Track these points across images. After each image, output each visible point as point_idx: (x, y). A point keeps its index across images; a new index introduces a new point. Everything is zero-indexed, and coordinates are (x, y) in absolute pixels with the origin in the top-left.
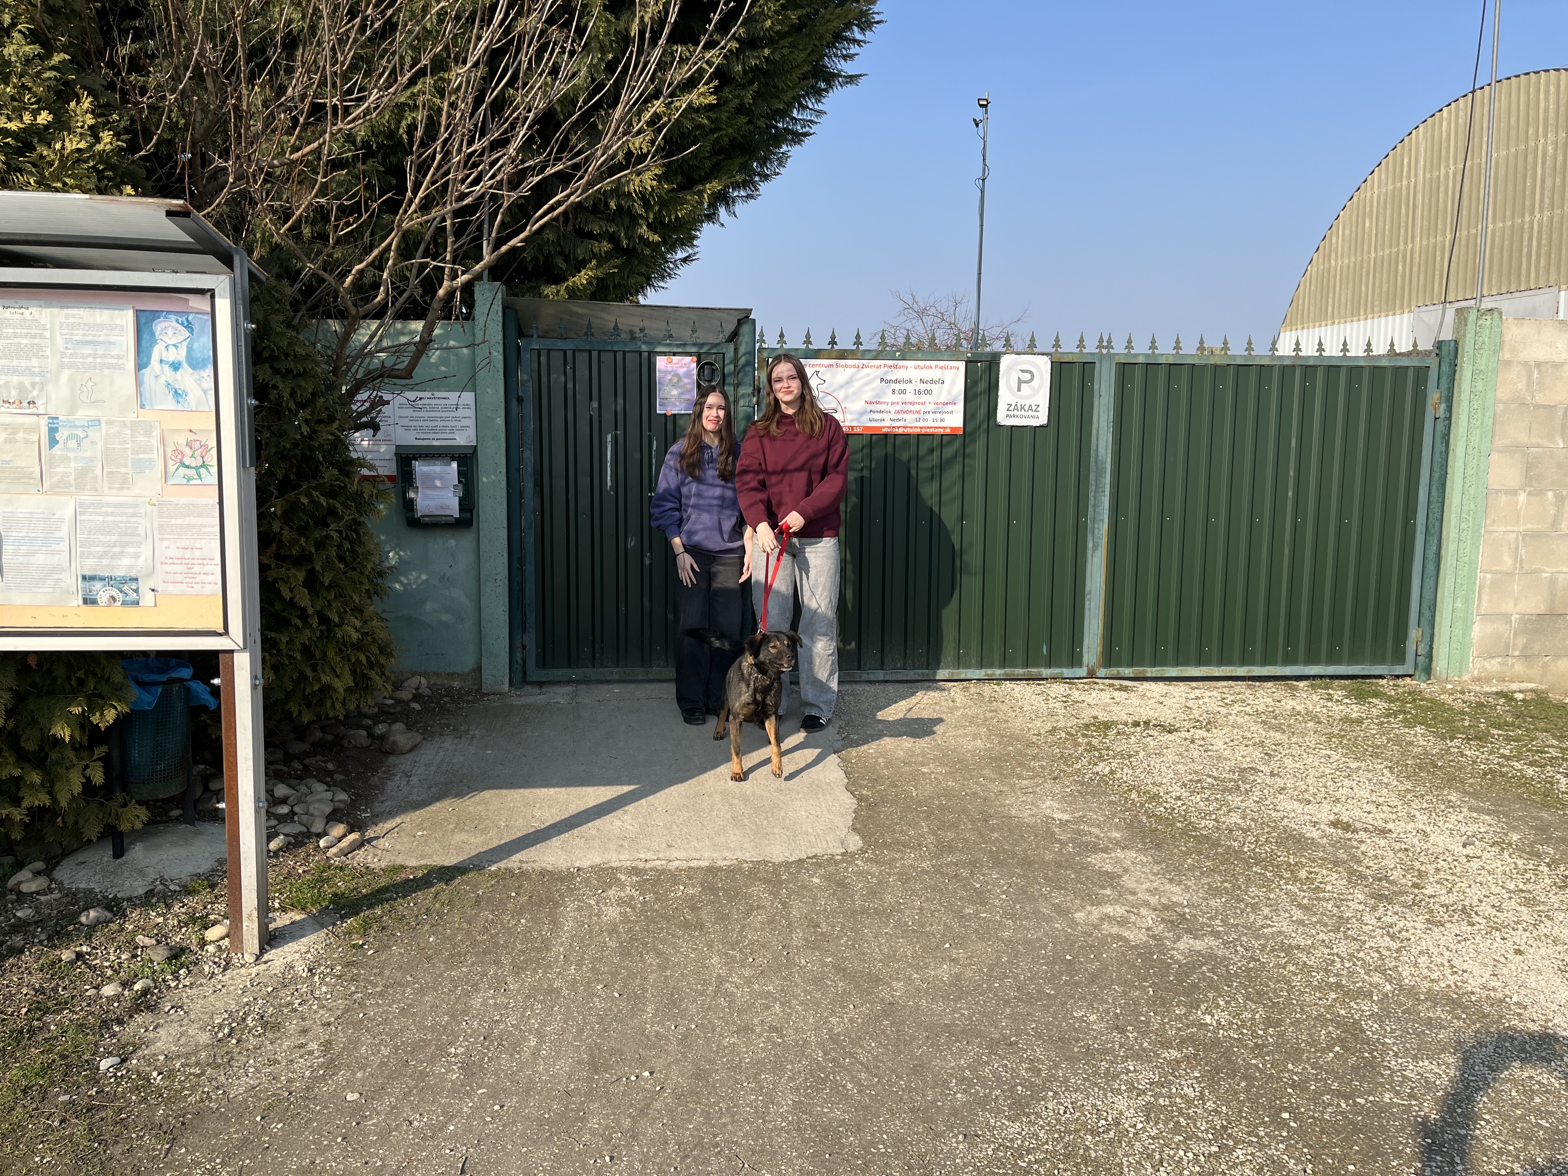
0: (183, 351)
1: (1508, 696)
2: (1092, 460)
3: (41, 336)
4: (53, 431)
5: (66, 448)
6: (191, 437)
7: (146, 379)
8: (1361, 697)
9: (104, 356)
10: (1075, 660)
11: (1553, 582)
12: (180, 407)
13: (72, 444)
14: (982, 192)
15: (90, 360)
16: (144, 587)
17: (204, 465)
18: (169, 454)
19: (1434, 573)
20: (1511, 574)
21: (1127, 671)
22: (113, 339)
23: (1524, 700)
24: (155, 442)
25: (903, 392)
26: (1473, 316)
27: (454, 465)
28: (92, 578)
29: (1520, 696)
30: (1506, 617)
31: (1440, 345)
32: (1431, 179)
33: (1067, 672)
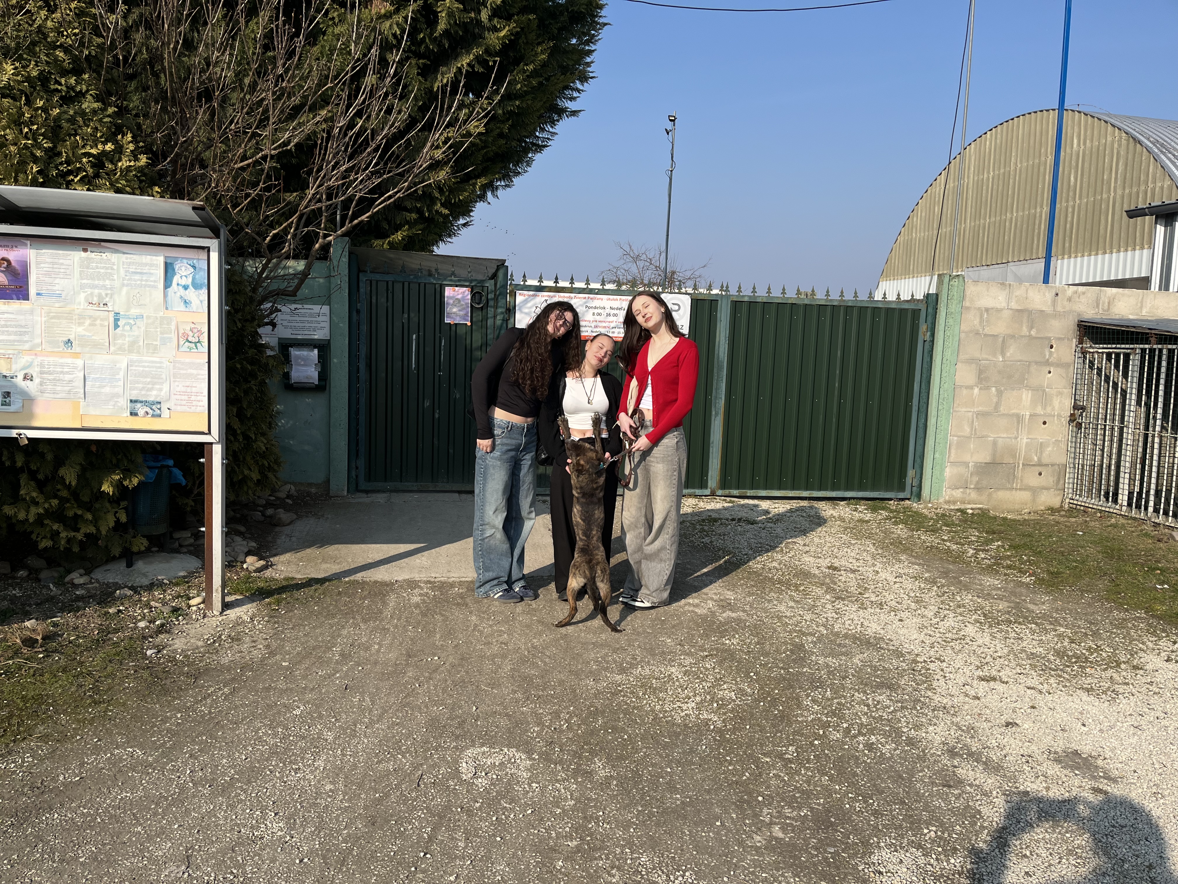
0: (190, 280)
1: (963, 512)
2: (716, 360)
3: (112, 269)
4: (116, 320)
5: (123, 330)
6: (193, 326)
7: (169, 294)
8: (874, 510)
9: (147, 281)
10: (703, 485)
11: (995, 443)
12: (187, 310)
13: (127, 328)
14: (671, 179)
15: (139, 282)
16: (164, 407)
17: (199, 342)
18: (180, 335)
19: (923, 435)
20: (969, 438)
21: (735, 492)
22: (152, 271)
23: (972, 514)
24: (173, 327)
25: (599, 314)
26: (946, 279)
27: (316, 351)
28: (136, 401)
29: (970, 511)
30: (966, 464)
31: (928, 296)
32: (978, 180)
33: (698, 492)
